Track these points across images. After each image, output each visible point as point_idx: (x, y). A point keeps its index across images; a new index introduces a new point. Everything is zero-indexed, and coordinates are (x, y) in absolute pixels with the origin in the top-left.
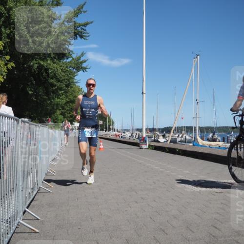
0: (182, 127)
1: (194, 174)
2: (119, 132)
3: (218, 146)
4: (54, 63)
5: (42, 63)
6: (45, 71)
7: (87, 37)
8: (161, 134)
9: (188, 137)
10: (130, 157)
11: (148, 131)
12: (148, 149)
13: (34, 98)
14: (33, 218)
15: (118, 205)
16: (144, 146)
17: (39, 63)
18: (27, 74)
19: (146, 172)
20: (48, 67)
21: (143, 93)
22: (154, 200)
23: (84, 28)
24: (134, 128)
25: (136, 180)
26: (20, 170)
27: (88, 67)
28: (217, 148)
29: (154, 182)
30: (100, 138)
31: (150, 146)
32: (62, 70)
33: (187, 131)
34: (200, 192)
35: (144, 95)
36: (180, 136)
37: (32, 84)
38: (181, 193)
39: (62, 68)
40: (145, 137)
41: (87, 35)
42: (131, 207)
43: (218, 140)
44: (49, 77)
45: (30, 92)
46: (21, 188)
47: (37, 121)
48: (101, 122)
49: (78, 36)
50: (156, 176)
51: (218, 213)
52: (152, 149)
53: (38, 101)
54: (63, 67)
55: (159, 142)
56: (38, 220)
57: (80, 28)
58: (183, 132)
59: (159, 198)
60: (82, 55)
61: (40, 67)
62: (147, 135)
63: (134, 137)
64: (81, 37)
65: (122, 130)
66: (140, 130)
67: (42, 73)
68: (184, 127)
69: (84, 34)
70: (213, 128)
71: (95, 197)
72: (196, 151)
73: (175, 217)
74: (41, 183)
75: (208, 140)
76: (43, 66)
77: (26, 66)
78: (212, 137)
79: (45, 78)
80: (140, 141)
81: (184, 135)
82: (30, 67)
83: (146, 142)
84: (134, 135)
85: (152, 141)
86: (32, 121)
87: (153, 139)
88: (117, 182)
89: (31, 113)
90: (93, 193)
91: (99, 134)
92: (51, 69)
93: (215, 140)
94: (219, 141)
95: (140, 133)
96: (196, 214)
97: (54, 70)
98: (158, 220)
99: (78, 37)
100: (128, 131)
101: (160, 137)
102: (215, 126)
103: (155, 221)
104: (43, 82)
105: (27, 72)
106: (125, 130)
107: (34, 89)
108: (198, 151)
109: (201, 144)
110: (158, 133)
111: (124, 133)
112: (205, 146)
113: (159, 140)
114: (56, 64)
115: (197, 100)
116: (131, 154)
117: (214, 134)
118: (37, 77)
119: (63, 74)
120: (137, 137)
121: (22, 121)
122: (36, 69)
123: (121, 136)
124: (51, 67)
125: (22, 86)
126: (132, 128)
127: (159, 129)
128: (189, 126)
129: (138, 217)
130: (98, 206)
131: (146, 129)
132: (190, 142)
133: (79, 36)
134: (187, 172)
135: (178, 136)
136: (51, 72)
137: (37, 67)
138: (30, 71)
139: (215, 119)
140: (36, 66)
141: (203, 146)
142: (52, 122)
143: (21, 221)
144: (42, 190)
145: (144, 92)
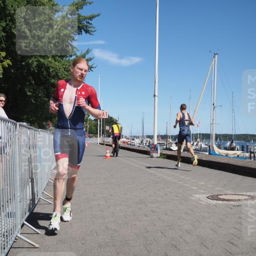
0: (197, 134)
1: (209, 186)
2: (128, 139)
3: (236, 156)
4: (55, 61)
5: (42, 60)
6: (45, 69)
7: (93, 32)
8: (174, 142)
9: (203, 146)
10: (139, 166)
11: (160, 138)
12: (159, 157)
13: (33, 100)
14: (33, 232)
15: (126, 218)
16: (155, 155)
17: (39, 61)
18: (26, 73)
19: (157, 183)
20: (50, 65)
21: (154, 96)
22: (166, 214)
23: (90, 22)
24: (144, 135)
25: (146, 192)
26: (18, 179)
27: (93, 66)
28: (235, 157)
29: (165, 194)
30: (106, 145)
31: (161, 154)
32: (65, 68)
33: (203, 139)
34: (216, 205)
35: (156, 98)
36: (195, 143)
37: (31, 84)
38: (195, 206)
39: (64, 67)
40: (156, 145)
41: (93, 29)
42: (140, 221)
43: (236, 149)
44: (50, 76)
45: (29, 94)
46: (18, 198)
47: (36, 126)
48: (107, 128)
49: (82, 30)
50: (168, 187)
51: (235, 228)
52: (164, 158)
53: (38, 103)
54: (66, 65)
55: (172, 150)
56: (38, 233)
57: (85, 22)
58: (198, 140)
59: (172, 211)
60: (88, 52)
61: (40, 66)
62: (159, 142)
63: (145, 144)
64: (87, 32)
65: (131, 136)
66: (151, 137)
67: (43, 72)
68: (200, 134)
69: (90, 29)
70: (231, 135)
71: (100, 210)
72: (212, 160)
73: (188, 232)
74: (41, 194)
75: (226, 149)
76: (43, 64)
77: (24, 64)
78: (230, 145)
79: (45, 77)
80: (151, 149)
81: (199, 143)
82: (29, 65)
83: (157, 150)
84: (144, 142)
85: (164, 149)
86: (31, 126)
87: (165, 147)
88: (125, 194)
89: (29, 117)
90: (99, 205)
91: (105, 141)
92: (53, 68)
93: (233, 149)
94: (238, 150)
95: (151, 140)
96: (211, 229)
97: (56, 69)
98: (170, 235)
99: (83, 32)
100: (138, 137)
101: (172, 145)
102: (234, 133)
103: (166, 236)
104: (43, 81)
105: (26, 71)
106: (134, 136)
107: (33, 89)
108: (214, 161)
109: (217, 153)
110: (171, 141)
111: (133, 140)
112: (223, 156)
113: (172, 148)
114: (58, 62)
115: (214, 105)
116: (141, 163)
117: (232, 143)
118: (36, 76)
119: (66, 73)
120: (148, 144)
121: (20, 125)
122: (36, 67)
123: (129, 143)
124: (52, 65)
125: (19, 86)
126: (141, 134)
127: (172, 136)
128: (204, 133)
129: (148, 231)
130: (105, 220)
131: (158, 136)
132: (206, 151)
133: (84, 30)
134: (202, 183)
135: (193, 144)
136: (52, 71)
137: (37, 65)
138: (29, 70)
139: (234, 126)
140: (35, 64)
141: (220, 155)
142: (53, 127)
143: (19, 235)
144: (42, 202)
145: (156, 94)
